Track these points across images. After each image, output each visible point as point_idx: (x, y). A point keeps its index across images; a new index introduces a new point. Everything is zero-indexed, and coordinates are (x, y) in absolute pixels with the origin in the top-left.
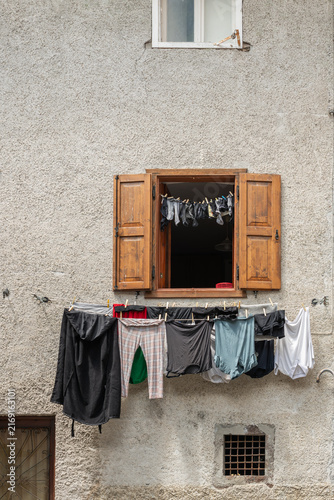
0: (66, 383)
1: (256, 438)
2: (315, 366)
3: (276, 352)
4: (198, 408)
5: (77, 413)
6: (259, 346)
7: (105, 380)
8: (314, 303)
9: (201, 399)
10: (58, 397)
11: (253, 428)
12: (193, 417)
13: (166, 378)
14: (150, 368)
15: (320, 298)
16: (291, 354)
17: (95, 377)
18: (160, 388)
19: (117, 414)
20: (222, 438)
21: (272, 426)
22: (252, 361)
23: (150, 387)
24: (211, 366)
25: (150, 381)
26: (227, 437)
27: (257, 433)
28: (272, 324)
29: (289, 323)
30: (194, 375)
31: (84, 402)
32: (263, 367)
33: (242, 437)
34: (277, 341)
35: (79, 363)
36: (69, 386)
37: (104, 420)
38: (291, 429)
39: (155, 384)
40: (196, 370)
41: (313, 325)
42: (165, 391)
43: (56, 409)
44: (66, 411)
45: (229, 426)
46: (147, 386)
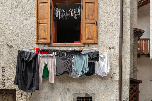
0: (19, 77)
1: (88, 98)
2: (110, 72)
3: (96, 66)
4: (67, 87)
5: (23, 88)
6: (90, 64)
7: (33, 76)
8: (110, 48)
9: (68, 84)
10: (17, 82)
11: (87, 94)
12: (66, 90)
13: (56, 76)
14: (50, 72)
15: (112, 46)
16: (102, 67)
17: (30, 75)
18: (53, 79)
19: (38, 89)
20: (76, 98)
21: (94, 94)
22: (87, 70)
23: (50, 79)
24: (72, 72)
25: (50, 77)
26: (78, 98)
27: (89, 96)
28: (94, 56)
29: (101, 56)
30: (66, 75)
31: (26, 84)
32: (91, 72)
33: (83, 98)
34: (96, 63)
35: (24, 70)
36: (20, 78)
37: (33, 91)
38: (101, 95)
39: (52, 78)
40: (66, 73)
41: (109, 57)
42: (55, 81)
43: (16, 87)
44: (19, 88)
45: (78, 94)
46: (49, 79)
